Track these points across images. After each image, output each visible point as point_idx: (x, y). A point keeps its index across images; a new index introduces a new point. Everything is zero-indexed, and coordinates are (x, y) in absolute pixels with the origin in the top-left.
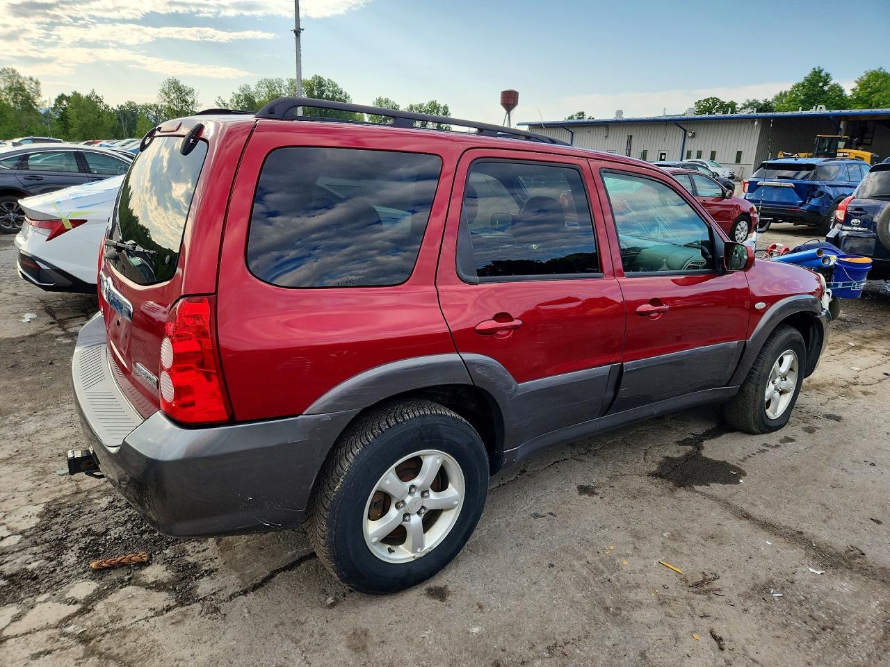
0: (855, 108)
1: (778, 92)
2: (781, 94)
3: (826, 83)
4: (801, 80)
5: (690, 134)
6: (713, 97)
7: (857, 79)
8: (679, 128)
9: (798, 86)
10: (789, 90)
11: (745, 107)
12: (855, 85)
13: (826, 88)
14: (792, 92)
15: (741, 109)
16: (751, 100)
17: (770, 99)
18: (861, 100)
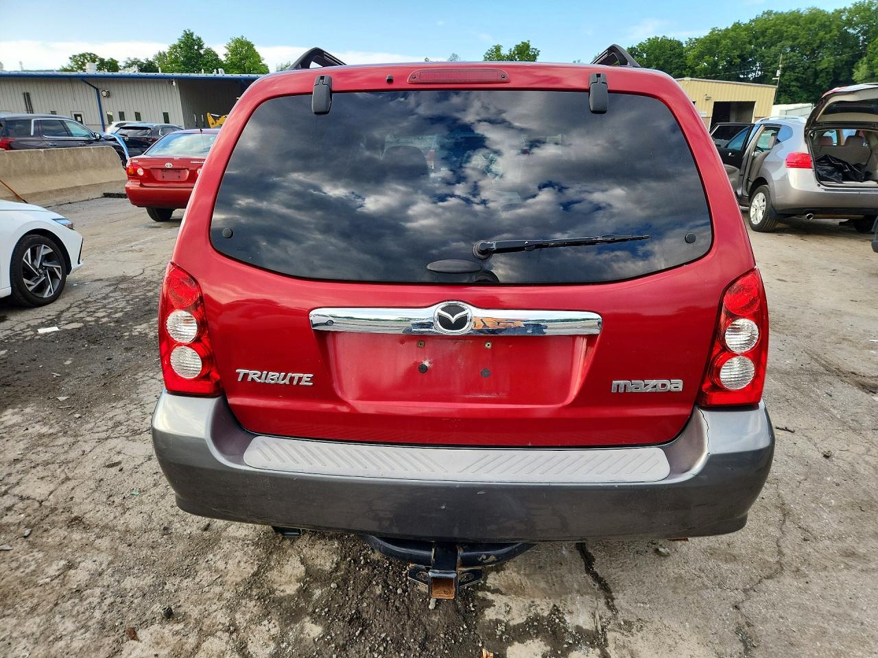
0: (232, 73)
1: (157, 53)
2: (160, 54)
3: (201, 47)
4: (176, 42)
5: (104, 93)
6: (89, 52)
7: (226, 45)
8: (87, 85)
9: (175, 47)
10: (167, 51)
11: (130, 66)
12: (226, 51)
13: (202, 52)
14: (171, 53)
15: (125, 67)
16: (132, 58)
17: (151, 59)
18: (235, 65)
